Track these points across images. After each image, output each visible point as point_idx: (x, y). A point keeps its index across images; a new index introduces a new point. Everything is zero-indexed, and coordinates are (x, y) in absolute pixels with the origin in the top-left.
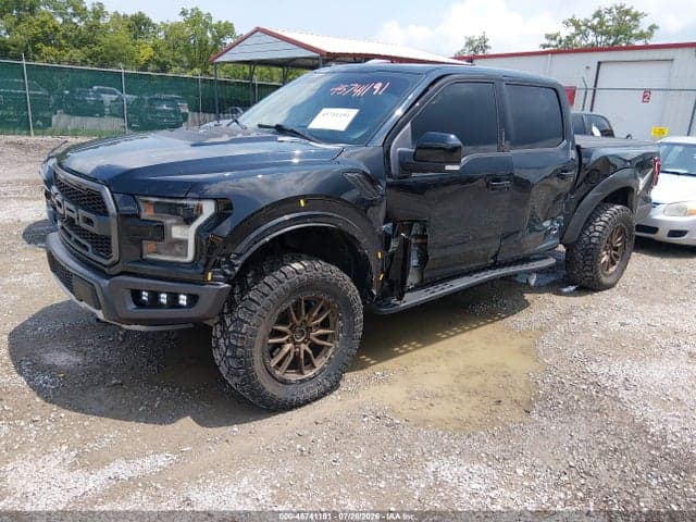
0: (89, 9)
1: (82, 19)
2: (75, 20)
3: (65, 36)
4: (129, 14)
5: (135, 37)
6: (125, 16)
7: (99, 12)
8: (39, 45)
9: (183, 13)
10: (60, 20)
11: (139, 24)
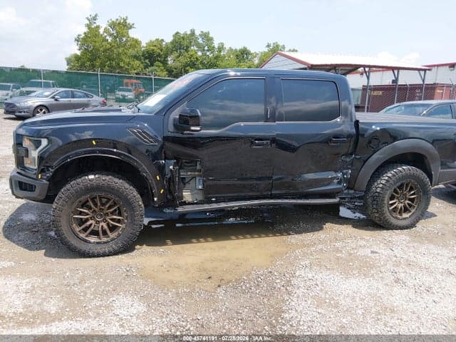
0: (216, 47)
1: (212, 53)
2: (208, 54)
3: (201, 63)
4: (238, 49)
5: (240, 62)
6: (236, 50)
7: (221, 48)
8: (187, 68)
9: (268, 46)
10: (200, 53)
11: (243, 55)
